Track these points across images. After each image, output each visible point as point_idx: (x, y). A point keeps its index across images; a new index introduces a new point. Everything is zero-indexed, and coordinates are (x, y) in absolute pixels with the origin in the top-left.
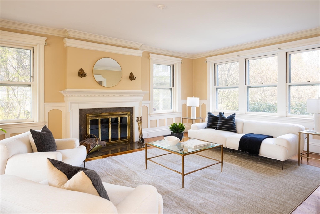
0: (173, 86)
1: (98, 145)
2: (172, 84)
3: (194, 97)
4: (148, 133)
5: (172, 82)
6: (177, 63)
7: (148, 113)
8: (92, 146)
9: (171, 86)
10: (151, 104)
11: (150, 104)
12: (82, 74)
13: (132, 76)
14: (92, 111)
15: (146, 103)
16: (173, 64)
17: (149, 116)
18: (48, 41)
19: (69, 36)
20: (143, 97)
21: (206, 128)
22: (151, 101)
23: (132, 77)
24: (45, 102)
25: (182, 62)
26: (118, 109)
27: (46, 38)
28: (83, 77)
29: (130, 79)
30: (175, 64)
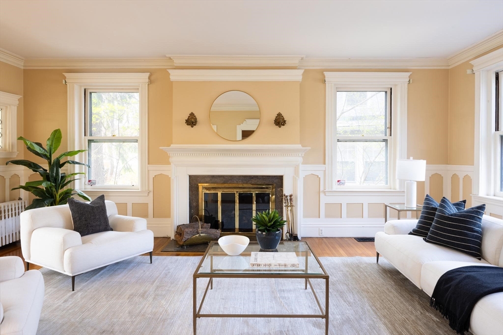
0: (391, 135)
1: (202, 235)
2: (388, 130)
3: (411, 158)
4: (321, 228)
5: (388, 125)
6: (400, 82)
7: (322, 189)
8: (187, 233)
9: (386, 135)
10: (327, 172)
11: (325, 171)
12: (192, 121)
13: (279, 118)
14: (209, 179)
15: (316, 169)
16: (390, 86)
17: (322, 195)
18: (153, 78)
19: (175, 65)
20: (303, 157)
21: (410, 234)
22: (327, 165)
23: (280, 121)
24: (148, 164)
25: (411, 80)
26: (253, 178)
27: (148, 74)
28: (194, 126)
29: (276, 125)
30: (396, 85)
